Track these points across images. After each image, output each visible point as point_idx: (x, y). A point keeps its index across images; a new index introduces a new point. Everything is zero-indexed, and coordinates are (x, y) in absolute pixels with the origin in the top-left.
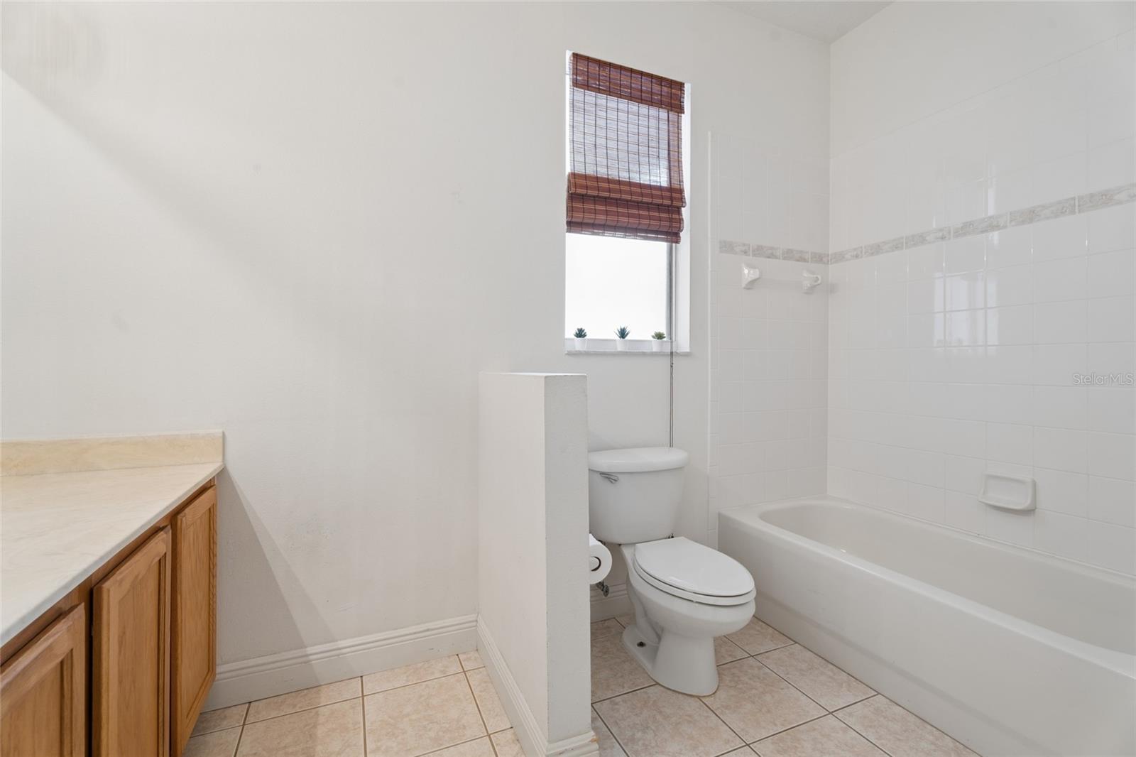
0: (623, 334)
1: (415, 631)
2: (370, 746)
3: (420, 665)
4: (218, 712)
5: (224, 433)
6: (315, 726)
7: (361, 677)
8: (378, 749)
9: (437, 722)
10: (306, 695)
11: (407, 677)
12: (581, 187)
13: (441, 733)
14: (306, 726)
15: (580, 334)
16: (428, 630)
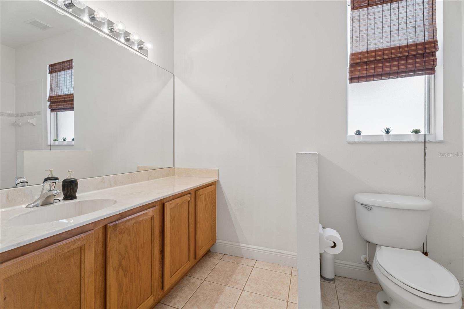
0: (388, 132)
1: (275, 251)
2: (248, 283)
3: (277, 265)
4: (217, 253)
5: (218, 169)
6: (236, 269)
7: (256, 260)
8: (249, 285)
9: (272, 287)
10: (239, 259)
11: (270, 267)
12: (357, 59)
13: (271, 291)
14: (234, 268)
15: (358, 133)
16: (280, 253)
